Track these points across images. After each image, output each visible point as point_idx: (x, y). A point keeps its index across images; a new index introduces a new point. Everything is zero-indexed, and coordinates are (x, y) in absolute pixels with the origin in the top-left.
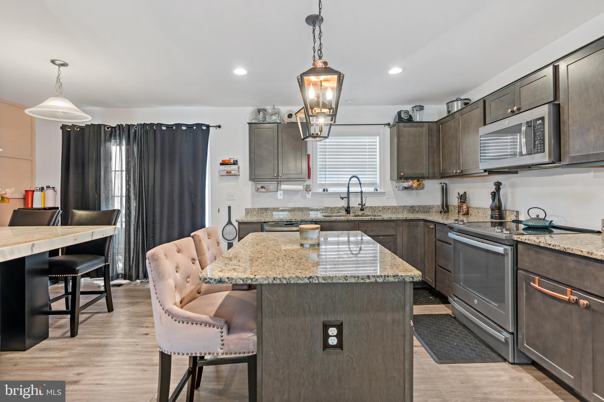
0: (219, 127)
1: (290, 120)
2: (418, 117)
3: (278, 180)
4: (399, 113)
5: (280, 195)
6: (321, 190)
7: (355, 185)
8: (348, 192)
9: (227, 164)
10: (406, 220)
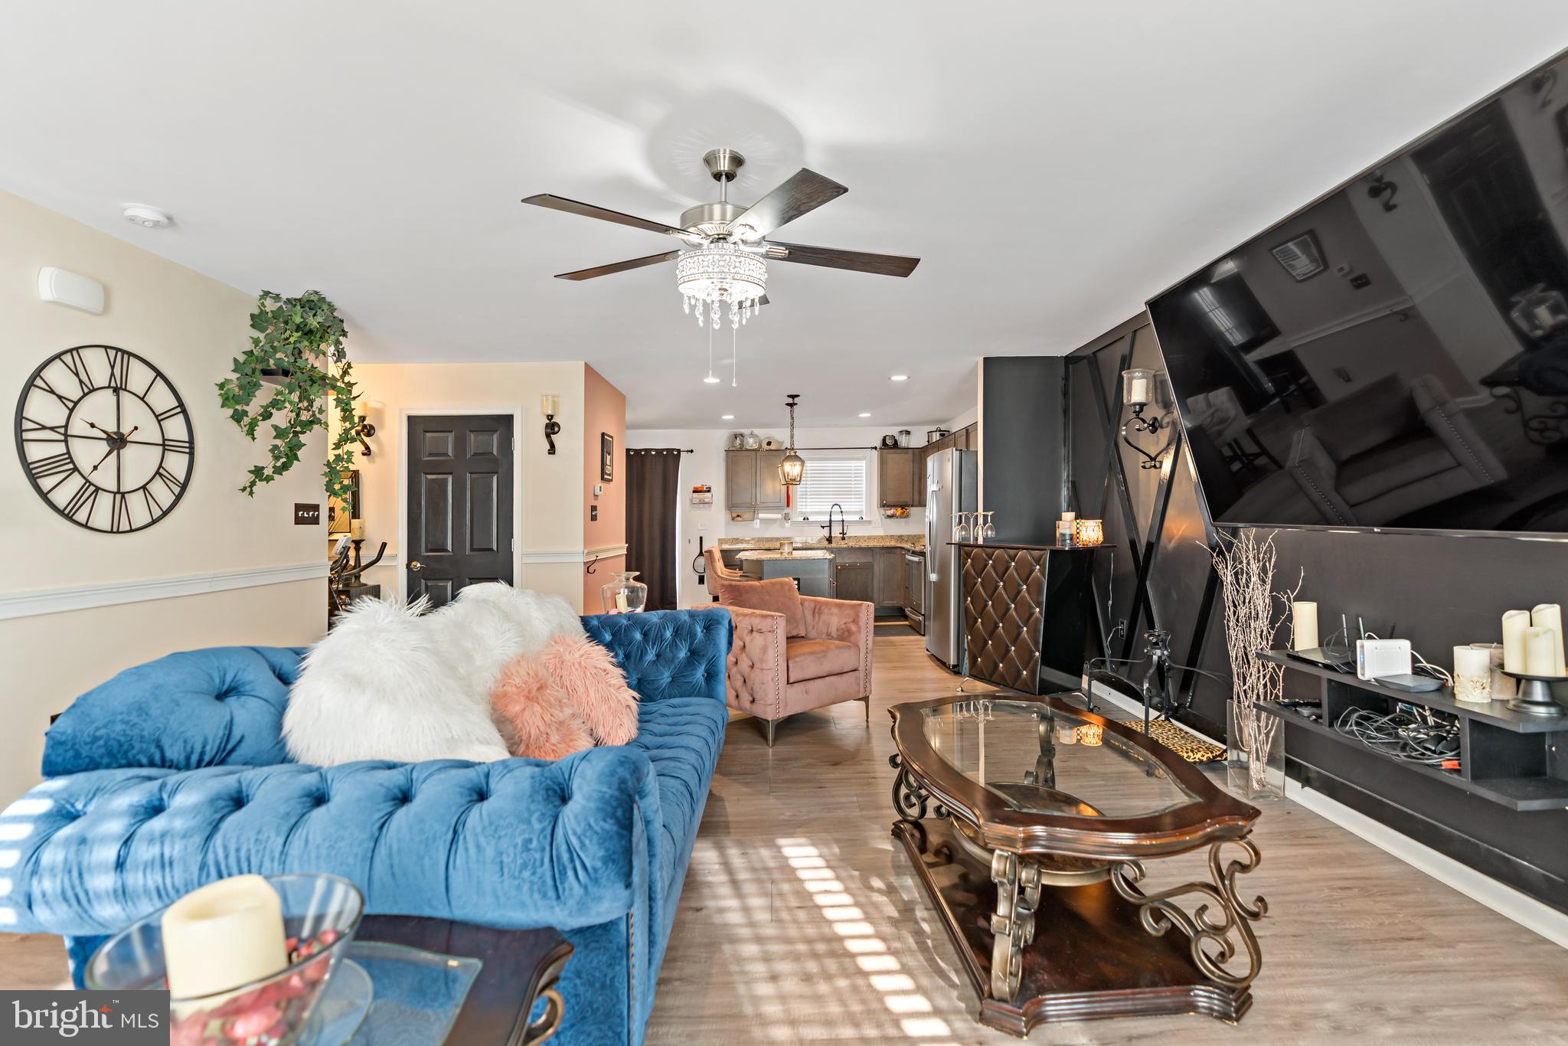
0: (692, 451)
1: (768, 448)
2: (903, 441)
3: (754, 509)
4: (885, 438)
5: (757, 524)
6: (801, 519)
7: (836, 512)
8: (830, 521)
9: (700, 492)
10: (883, 548)
